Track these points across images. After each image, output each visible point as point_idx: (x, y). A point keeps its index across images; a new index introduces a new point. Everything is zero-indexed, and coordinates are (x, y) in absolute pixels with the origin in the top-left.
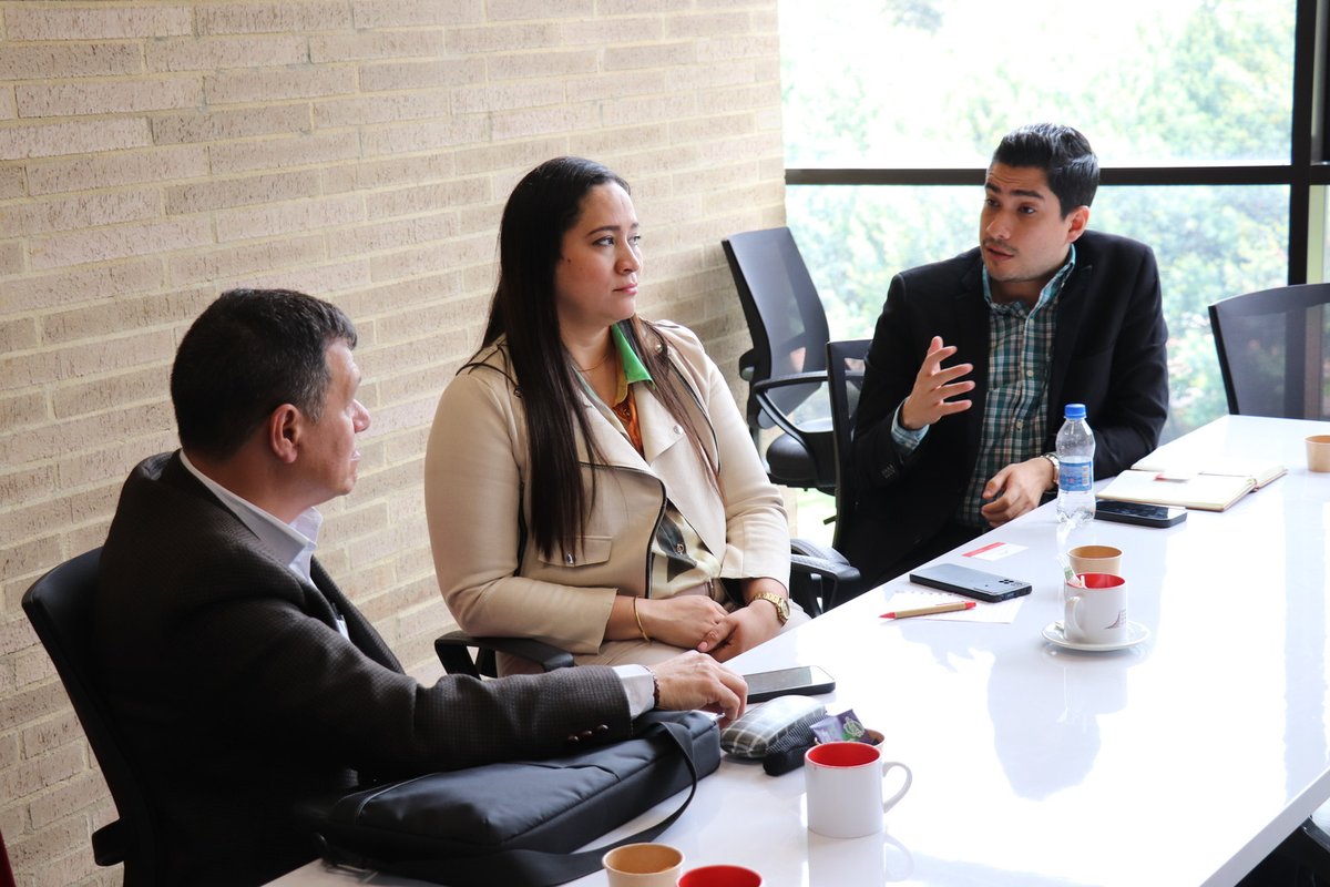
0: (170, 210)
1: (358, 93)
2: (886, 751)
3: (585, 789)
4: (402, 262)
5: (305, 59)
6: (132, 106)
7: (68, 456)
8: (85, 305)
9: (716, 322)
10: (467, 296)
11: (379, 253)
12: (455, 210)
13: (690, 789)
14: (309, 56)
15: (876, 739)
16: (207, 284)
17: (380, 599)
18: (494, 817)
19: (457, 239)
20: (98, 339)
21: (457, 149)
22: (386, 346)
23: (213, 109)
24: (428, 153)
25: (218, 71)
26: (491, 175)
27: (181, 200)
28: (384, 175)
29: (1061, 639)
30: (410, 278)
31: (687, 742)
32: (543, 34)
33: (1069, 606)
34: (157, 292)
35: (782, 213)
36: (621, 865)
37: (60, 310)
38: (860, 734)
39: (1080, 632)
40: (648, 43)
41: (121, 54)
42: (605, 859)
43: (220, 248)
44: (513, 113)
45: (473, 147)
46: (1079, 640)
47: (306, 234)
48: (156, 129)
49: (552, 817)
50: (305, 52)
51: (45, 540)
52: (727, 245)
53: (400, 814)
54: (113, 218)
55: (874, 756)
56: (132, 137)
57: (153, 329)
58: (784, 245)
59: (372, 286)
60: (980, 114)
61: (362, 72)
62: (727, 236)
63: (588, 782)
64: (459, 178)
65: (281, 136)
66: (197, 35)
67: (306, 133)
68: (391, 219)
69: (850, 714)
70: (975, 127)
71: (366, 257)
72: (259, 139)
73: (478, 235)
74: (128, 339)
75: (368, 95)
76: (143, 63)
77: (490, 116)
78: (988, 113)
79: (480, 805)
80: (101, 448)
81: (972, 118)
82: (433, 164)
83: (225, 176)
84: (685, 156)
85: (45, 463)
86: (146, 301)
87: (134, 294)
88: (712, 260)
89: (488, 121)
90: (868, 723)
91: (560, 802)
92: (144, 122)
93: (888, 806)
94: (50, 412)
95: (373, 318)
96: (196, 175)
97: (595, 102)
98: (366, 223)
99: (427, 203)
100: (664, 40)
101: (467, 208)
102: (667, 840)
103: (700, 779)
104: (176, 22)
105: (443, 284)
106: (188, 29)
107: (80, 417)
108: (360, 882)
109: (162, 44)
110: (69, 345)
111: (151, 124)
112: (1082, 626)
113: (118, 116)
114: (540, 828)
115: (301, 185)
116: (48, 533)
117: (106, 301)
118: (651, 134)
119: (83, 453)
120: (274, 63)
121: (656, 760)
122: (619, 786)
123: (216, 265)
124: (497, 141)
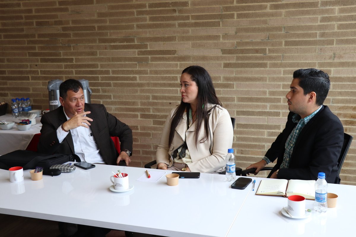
0: (224, 67)
1: (284, 47)
5: (267, 38)
14: (268, 38)
16: (232, 83)
21: (318, 62)
23: (238, 48)
25: (240, 40)
26: (332, 69)
27: (227, 65)
28: (290, 65)
34: (219, 82)
41: (216, 37)
43: (237, 76)
44: (344, 54)
45: (326, 61)
48: (224, 51)
50: (268, 37)
61: (286, 42)
65: (257, 55)
66: (236, 33)
67: (265, 54)
72: (250, 55)
75: (287, 47)
76: (221, 39)
77: (334, 54)
83: (240, 62)
89: (333, 55)
92: (220, 50)
96: (232, 61)
98: (282, 76)
109: (227, 35)
111: (222, 50)
113: (213, 49)
115: (262, 65)
123: (236, 79)
124: (336, 60)
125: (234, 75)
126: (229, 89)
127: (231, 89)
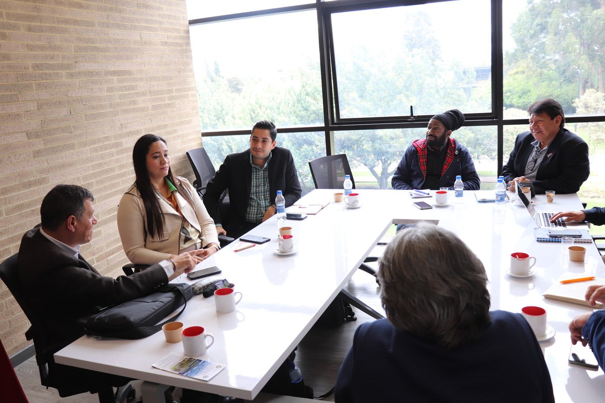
0: (34, 157)
1: (85, 121)
2: (235, 289)
3: (156, 308)
4: (100, 165)
5: (69, 113)
6: (21, 130)
7: (11, 226)
8: (12, 184)
9: (186, 173)
10: (119, 172)
11: (93, 163)
12: (114, 150)
13: (185, 304)
15: (232, 286)
16: (46, 176)
17: (102, 255)
18: (132, 319)
19: (115, 158)
20: (17, 193)
21: (113, 134)
22: (98, 187)
23: (44, 129)
24: (106, 136)
25: (45, 118)
26: (123, 140)
27: (37, 154)
28: (94, 142)
29: (278, 252)
30: (103, 169)
31: (184, 292)
32: (134, 102)
33: (280, 244)
34: (32, 179)
35: (201, 144)
36: (167, 329)
37: (4, 186)
38: (228, 285)
39: (283, 250)
40: (163, 103)
41: (18, 116)
42: (163, 327)
43: (49, 166)
44: (128, 123)
45: (117, 133)
46: (283, 252)
47: (73, 160)
48: (29, 135)
49: (148, 317)
50: (69, 111)
51: (6, 249)
52: (187, 153)
53: (106, 321)
54: (18, 160)
55: (232, 291)
56: (22, 138)
57: (32, 189)
58: (203, 153)
59: (92, 172)
60: (252, 113)
61: (85, 116)
62: (187, 151)
63: (157, 306)
64: (114, 142)
65: (64, 134)
66: (39, 109)
67: (71, 133)
68: (97, 154)
69: (225, 280)
70: (251, 116)
71: (90, 164)
72: (58, 136)
73: (120, 156)
74: (25, 193)
75: (87, 122)
76: (24, 119)
77: (121, 124)
78: (254, 113)
79: (128, 316)
80: (20, 223)
81: (250, 114)
82: (107, 138)
83: (49, 146)
84: (175, 131)
85: (4, 228)
86: (29, 182)
87: (26, 180)
88: (184, 157)
90: (230, 282)
91: (149, 313)
92: (25, 134)
93: (237, 303)
94: (4, 214)
95: (93, 181)
96: (41, 147)
97: (150, 119)
98: (89, 155)
99: (106, 149)
100: (167, 102)
101: (117, 149)
102: (179, 320)
103: (188, 301)
104: (32, 107)
105: (112, 170)
106: (36, 108)
107: (13, 215)
108: (97, 340)
109: (29, 113)
110: (8, 196)
111: (27, 134)
112: (283, 249)
113: (17, 133)
114: (145, 320)
115: (71, 147)
116: (7, 247)
117: (18, 183)
118: (165, 126)
119: (15, 224)
120: (61, 115)
121: (175, 298)
122: (165, 306)
123: (48, 170)
124: (124, 130)
125: (45, 165)
126: (44, 185)
127: (47, 185)
